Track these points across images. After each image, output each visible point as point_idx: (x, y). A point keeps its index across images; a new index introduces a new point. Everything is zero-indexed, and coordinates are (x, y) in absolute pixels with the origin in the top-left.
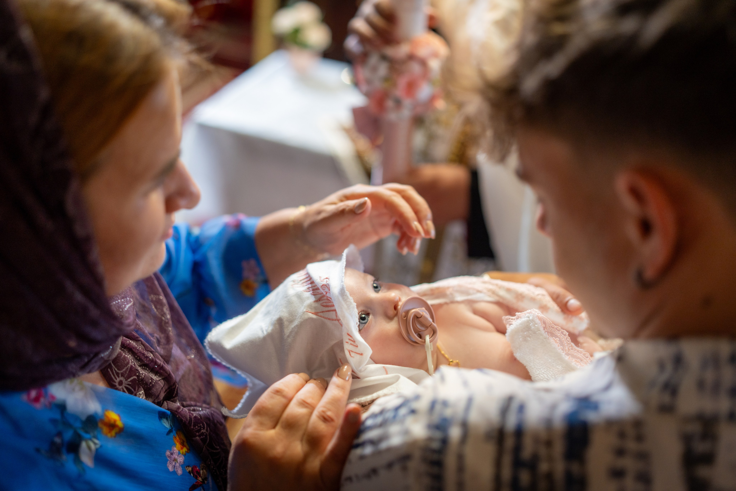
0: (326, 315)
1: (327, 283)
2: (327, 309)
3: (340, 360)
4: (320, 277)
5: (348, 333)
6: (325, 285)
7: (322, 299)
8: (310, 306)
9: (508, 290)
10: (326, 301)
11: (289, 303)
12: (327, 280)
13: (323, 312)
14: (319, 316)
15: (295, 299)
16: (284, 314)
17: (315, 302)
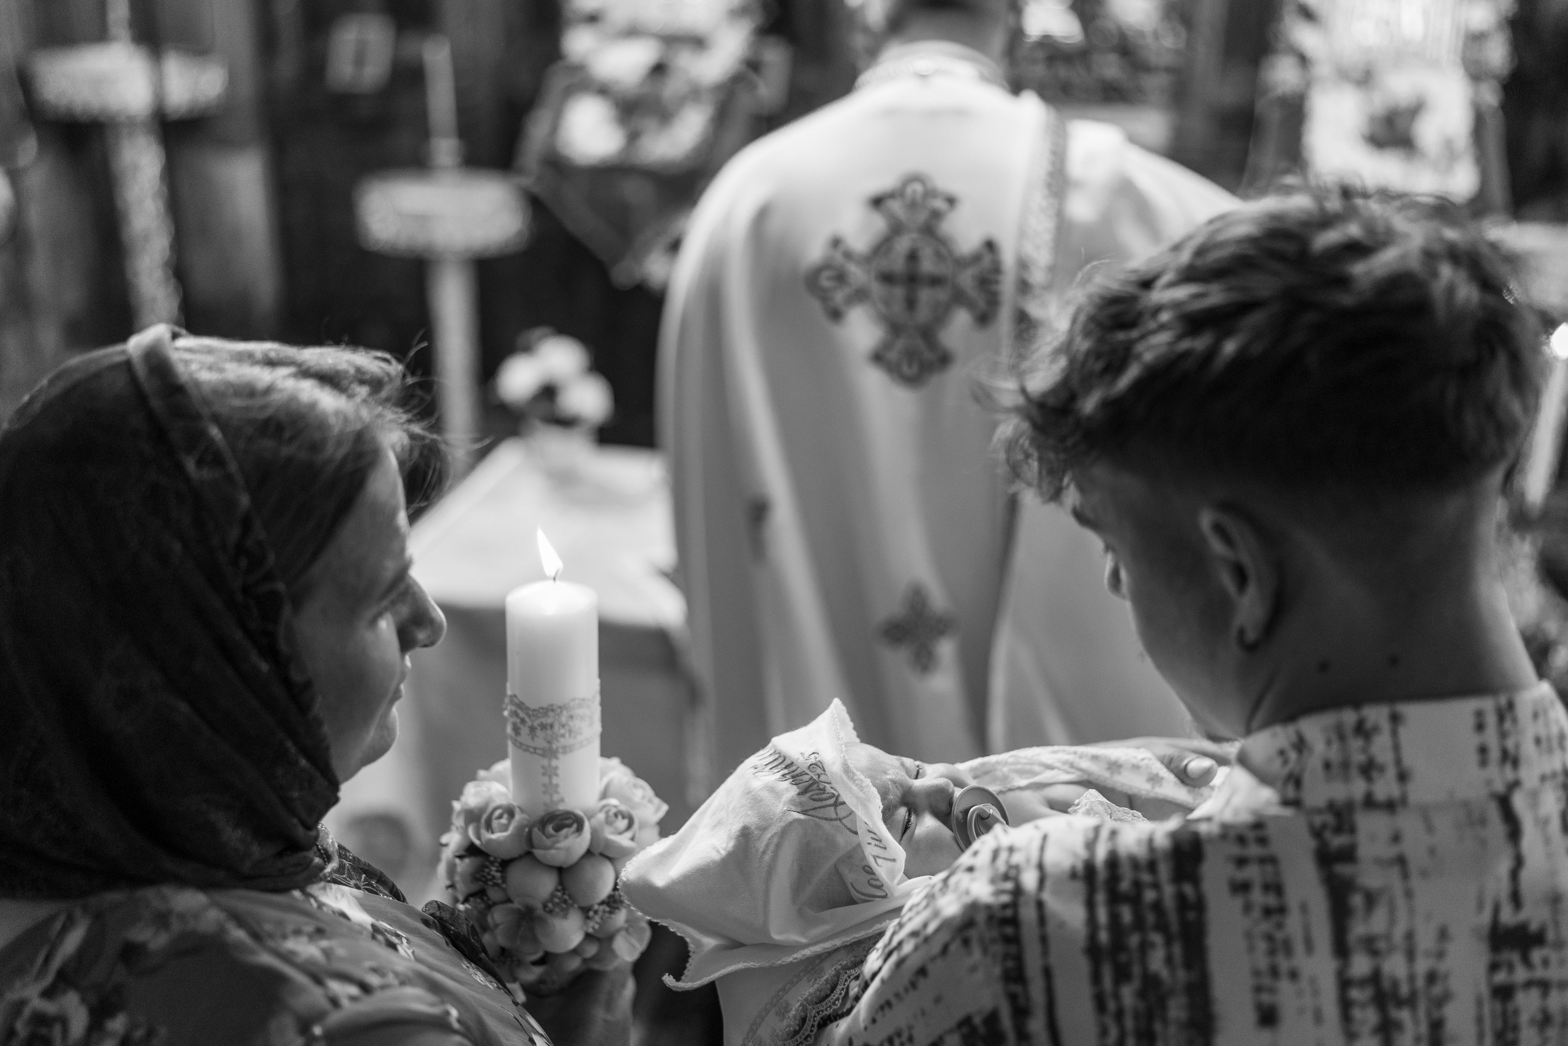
0: (820, 813)
1: (817, 760)
2: (819, 804)
3: (852, 884)
4: (801, 754)
5: (869, 829)
6: (814, 764)
7: (810, 789)
8: (792, 802)
9: (1095, 758)
10: (817, 792)
11: (755, 801)
12: (816, 755)
13: (814, 809)
14: (809, 815)
15: (765, 795)
16: (751, 819)
17: (799, 794)
